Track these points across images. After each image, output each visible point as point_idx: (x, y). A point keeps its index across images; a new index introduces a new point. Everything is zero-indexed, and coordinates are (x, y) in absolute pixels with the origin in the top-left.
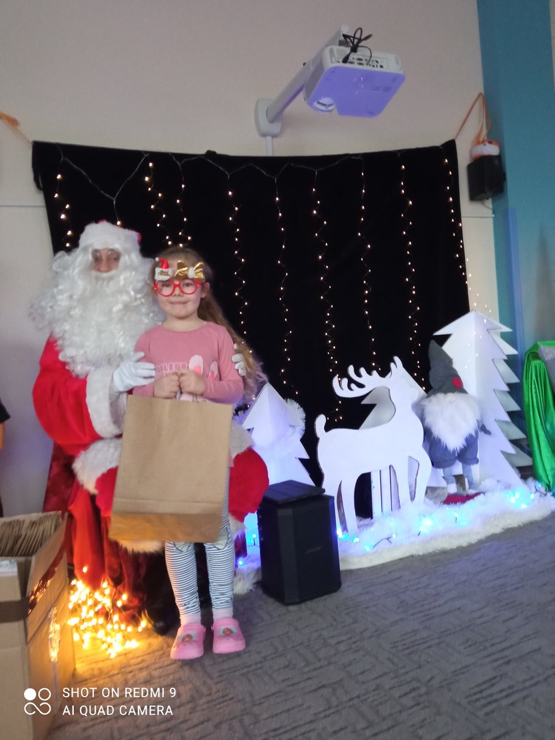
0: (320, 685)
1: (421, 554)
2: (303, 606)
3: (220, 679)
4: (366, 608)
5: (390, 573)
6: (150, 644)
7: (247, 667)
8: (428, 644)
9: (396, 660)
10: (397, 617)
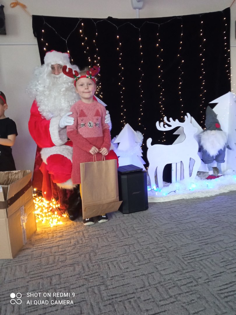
0: (125, 244)
1: (188, 198)
2: (130, 214)
3: (88, 238)
4: (155, 217)
5: (171, 205)
6: (67, 223)
7: (100, 235)
8: (175, 234)
9: (159, 238)
10: (167, 222)
